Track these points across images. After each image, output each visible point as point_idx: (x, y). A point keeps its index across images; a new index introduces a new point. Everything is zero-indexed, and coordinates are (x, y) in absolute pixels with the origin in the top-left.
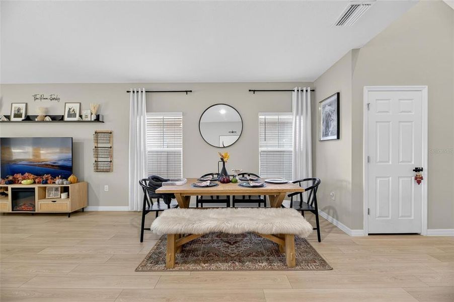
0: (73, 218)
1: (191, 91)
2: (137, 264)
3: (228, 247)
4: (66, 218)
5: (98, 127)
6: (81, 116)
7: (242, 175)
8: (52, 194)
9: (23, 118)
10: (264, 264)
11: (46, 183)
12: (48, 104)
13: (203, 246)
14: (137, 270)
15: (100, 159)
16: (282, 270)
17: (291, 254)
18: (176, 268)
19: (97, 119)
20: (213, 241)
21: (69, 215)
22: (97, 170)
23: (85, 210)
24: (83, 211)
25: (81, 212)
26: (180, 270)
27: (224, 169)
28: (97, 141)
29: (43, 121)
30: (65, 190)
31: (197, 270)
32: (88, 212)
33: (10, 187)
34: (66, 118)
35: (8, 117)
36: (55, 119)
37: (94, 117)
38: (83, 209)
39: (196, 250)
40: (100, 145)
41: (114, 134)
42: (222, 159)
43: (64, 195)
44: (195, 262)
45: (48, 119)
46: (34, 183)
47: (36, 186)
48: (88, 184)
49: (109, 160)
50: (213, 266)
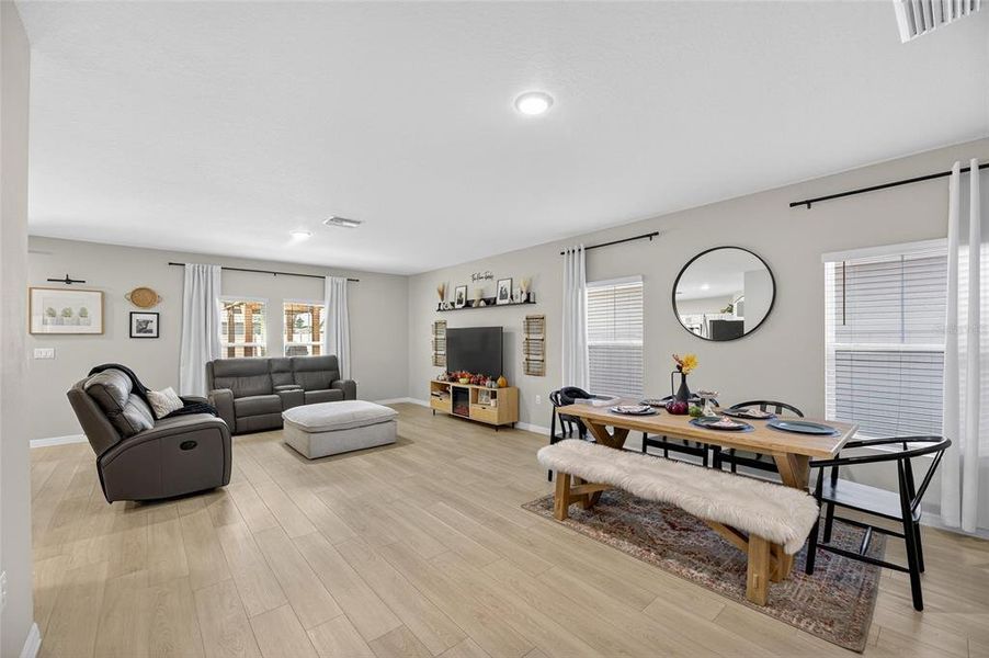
0: (501, 434)
1: (657, 234)
2: (526, 500)
3: (663, 530)
4: (493, 432)
5: (530, 311)
6: (512, 297)
7: (759, 406)
8: (483, 399)
9: (464, 304)
10: (705, 575)
11: (479, 384)
12: (482, 284)
13: (625, 513)
14: (522, 506)
15: (531, 357)
16: (734, 599)
17: (755, 575)
18: (564, 523)
19: (527, 301)
20: (646, 514)
21: (497, 428)
22: (528, 372)
23: (516, 426)
24: (513, 427)
25: (509, 427)
26: (567, 526)
27: (684, 386)
28: (528, 331)
29: (478, 307)
30: (494, 395)
31: (588, 535)
32: (517, 429)
33: (452, 384)
34: (499, 302)
35: (453, 304)
36: (490, 303)
37: (524, 297)
38: (513, 424)
39: (610, 514)
40: (532, 337)
41: (547, 319)
42: (680, 368)
43: (492, 402)
44: (594, 526)
45: (482, 303)
46: (469, 383)
47: (469, 387)
48: (519, 390)
49: (540, 358)
50: (613, 541)
